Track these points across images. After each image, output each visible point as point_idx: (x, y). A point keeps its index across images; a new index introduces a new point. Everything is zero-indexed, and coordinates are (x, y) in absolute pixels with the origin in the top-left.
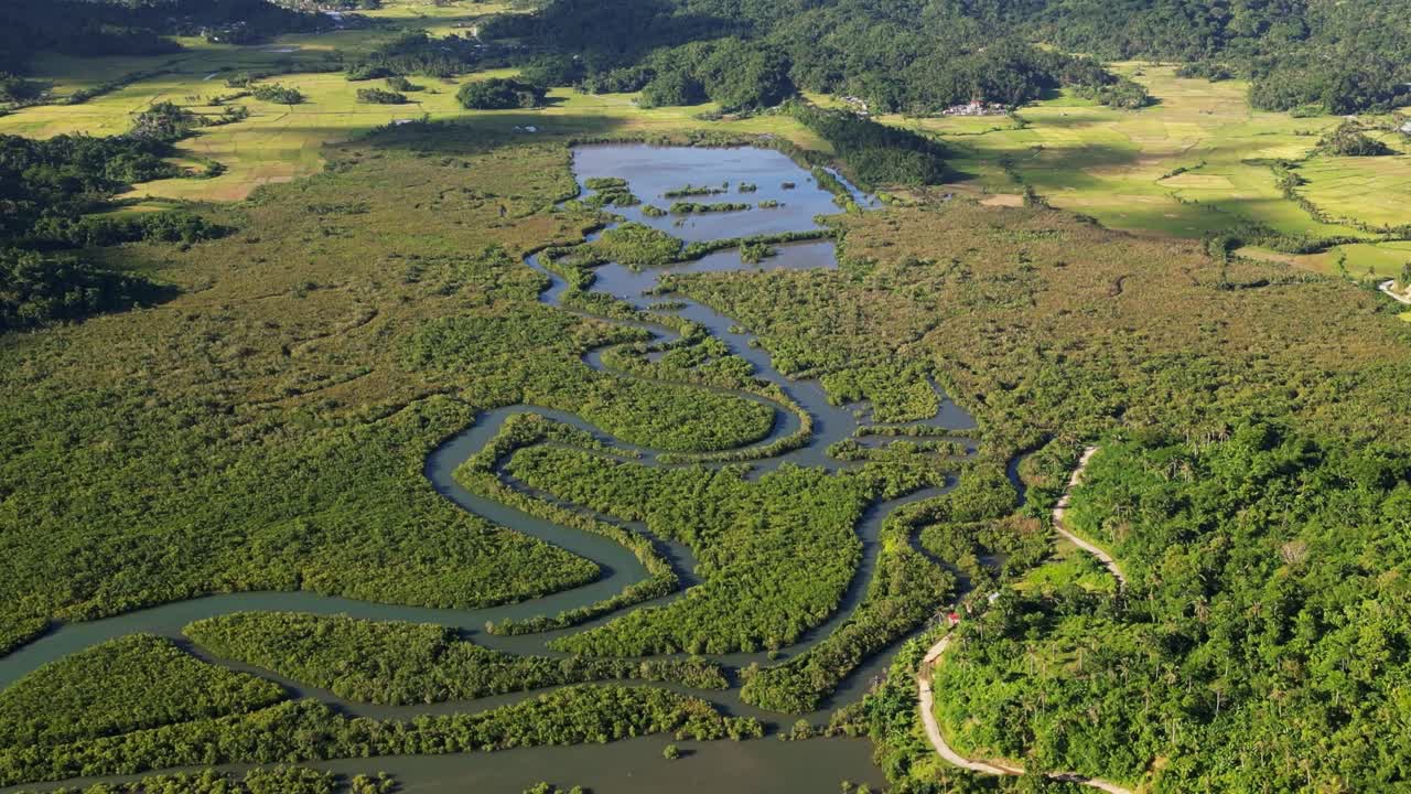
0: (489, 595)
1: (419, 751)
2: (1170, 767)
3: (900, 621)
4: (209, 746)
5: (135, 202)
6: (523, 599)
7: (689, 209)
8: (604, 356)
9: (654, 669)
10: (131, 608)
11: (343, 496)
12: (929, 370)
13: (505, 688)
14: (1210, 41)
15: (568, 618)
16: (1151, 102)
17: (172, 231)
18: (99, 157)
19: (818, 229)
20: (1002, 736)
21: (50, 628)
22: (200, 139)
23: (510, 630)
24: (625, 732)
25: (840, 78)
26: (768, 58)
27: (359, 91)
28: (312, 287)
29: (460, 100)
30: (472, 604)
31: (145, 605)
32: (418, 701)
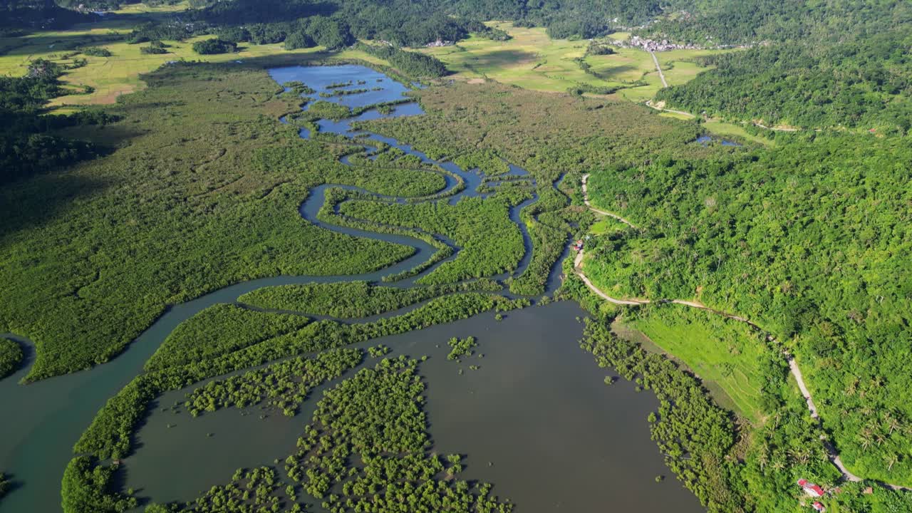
0: (374, 266)
1: (389, 334)
2: (705, 290)
3: (556, 253)
4: (291, 347)
5: (57, 108)
6: (389, 265)
7: (342, 93)
8: (350, 159)
9: (469, 286)
10: (203, 294)
11: (274, 232)
12: (496, 152)
13: (409, 303)
14: (522, 11)
15: (417, 270)
16: (510, 38)
17: (92, 120)
18: (24, 86)
19: (405, 99)
20: (634, 289)
21: (168, 308)
22: (69, 76)
23: (393, 279)
24: (474, 312)
25: (374, 32)
26: (339, 24)
27: (141, 48)
28: (184, 140)
29: (196, 50)
30: (368, 270)
31: (209, 292)
32: (374, 313)
